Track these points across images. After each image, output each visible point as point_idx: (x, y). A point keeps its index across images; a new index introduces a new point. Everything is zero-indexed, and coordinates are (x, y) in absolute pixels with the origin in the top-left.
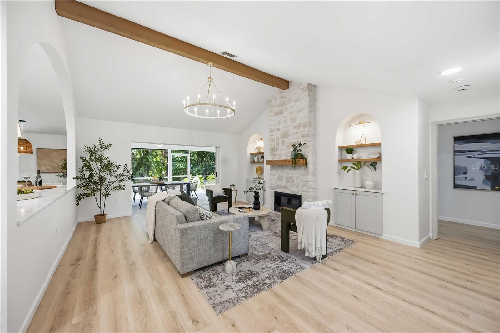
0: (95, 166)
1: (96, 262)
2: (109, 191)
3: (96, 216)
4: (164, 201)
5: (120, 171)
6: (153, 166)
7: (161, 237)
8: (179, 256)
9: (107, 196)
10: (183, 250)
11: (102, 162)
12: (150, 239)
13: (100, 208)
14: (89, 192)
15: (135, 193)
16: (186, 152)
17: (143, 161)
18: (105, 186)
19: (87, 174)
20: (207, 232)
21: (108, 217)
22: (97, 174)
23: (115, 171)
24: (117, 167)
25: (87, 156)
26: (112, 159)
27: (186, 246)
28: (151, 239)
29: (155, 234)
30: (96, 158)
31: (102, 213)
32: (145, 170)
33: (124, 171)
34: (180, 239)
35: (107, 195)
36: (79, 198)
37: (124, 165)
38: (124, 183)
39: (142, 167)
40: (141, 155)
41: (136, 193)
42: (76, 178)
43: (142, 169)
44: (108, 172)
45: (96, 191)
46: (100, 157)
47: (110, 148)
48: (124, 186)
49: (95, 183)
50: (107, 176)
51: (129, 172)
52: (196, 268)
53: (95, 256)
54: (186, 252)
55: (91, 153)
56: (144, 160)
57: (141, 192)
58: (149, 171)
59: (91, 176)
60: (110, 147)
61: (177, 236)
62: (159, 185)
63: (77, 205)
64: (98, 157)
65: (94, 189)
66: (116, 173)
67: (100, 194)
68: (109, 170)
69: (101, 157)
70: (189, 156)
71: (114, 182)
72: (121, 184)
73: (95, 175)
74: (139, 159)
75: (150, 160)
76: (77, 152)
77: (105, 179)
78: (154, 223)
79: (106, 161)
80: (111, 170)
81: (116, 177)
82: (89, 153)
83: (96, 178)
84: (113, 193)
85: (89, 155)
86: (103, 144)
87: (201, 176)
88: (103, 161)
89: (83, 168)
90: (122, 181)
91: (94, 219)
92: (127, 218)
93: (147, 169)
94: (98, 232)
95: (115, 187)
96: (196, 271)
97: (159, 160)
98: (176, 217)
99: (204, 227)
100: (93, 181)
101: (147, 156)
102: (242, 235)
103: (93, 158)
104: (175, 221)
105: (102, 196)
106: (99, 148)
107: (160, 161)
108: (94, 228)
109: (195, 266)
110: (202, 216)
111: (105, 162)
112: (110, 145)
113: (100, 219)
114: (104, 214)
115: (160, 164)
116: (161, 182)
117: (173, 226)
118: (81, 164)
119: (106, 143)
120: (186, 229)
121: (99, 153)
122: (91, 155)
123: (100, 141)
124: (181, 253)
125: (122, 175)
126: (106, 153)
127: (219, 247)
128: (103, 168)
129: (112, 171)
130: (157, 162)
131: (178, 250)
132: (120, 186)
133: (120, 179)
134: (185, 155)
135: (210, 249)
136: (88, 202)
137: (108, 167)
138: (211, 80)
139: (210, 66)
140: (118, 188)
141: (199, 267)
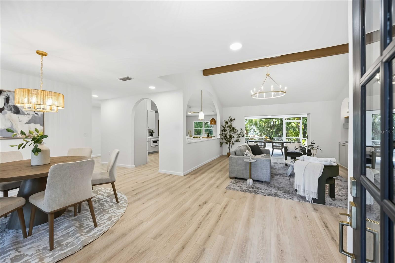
0: (228, 130)
2: (233, 142)
3: (228, 153)
9: (233, 144)
13: (229, 149)
16: (299, 118)
19: (224, 133)
22: (228, 133)
24: (237, 130)
25: (224, 125)
27: (231, 165)
31: (230, 152)
33: (240, 132)
34: (229, 161)
36: (221, 144)
37: (240, 129)
38: (240, 138)
42: (220, 135)
44: (233, 133)
45: (228, 141)
47: (235, 120)
48: (240, 140)
49: (227, 137)
50: (233, 135)
51: (243, 133)
54: (231, 167)
55: (226, 123)
59: (226, 134)
63: (221, 147)
66: (237, 133)
69: (231, 125)
71: (236, 137)
76: (221, 123)
81: (237, 135)
84: (235, 143)
86: (231, 119)
89: (223, 130)
90: (239, 137)
91: (227, 155)
95: (236, 140)
96: (236, 178)
102: (264, 170)
105: (230, 144)
106: (230, 121)
109: (235, 175)
111: (232, 128)
112: (234, 119)
113: (229, 155)
116: (270, 140)
118: (222, 128)
120: (231, 157)
121: (230, 123)
123: (230, 117)
124: (229, 167)
125: (240, 134)
126: (233, 123)
128: (231, 130)
129: (235, 132)
134: (298, 121)
135: (243, 170)
136: (225, 146)
137: (233, 130)
138: (268, 75)
139: (268, 66)
140: (238, 141)
141: (237, 177)
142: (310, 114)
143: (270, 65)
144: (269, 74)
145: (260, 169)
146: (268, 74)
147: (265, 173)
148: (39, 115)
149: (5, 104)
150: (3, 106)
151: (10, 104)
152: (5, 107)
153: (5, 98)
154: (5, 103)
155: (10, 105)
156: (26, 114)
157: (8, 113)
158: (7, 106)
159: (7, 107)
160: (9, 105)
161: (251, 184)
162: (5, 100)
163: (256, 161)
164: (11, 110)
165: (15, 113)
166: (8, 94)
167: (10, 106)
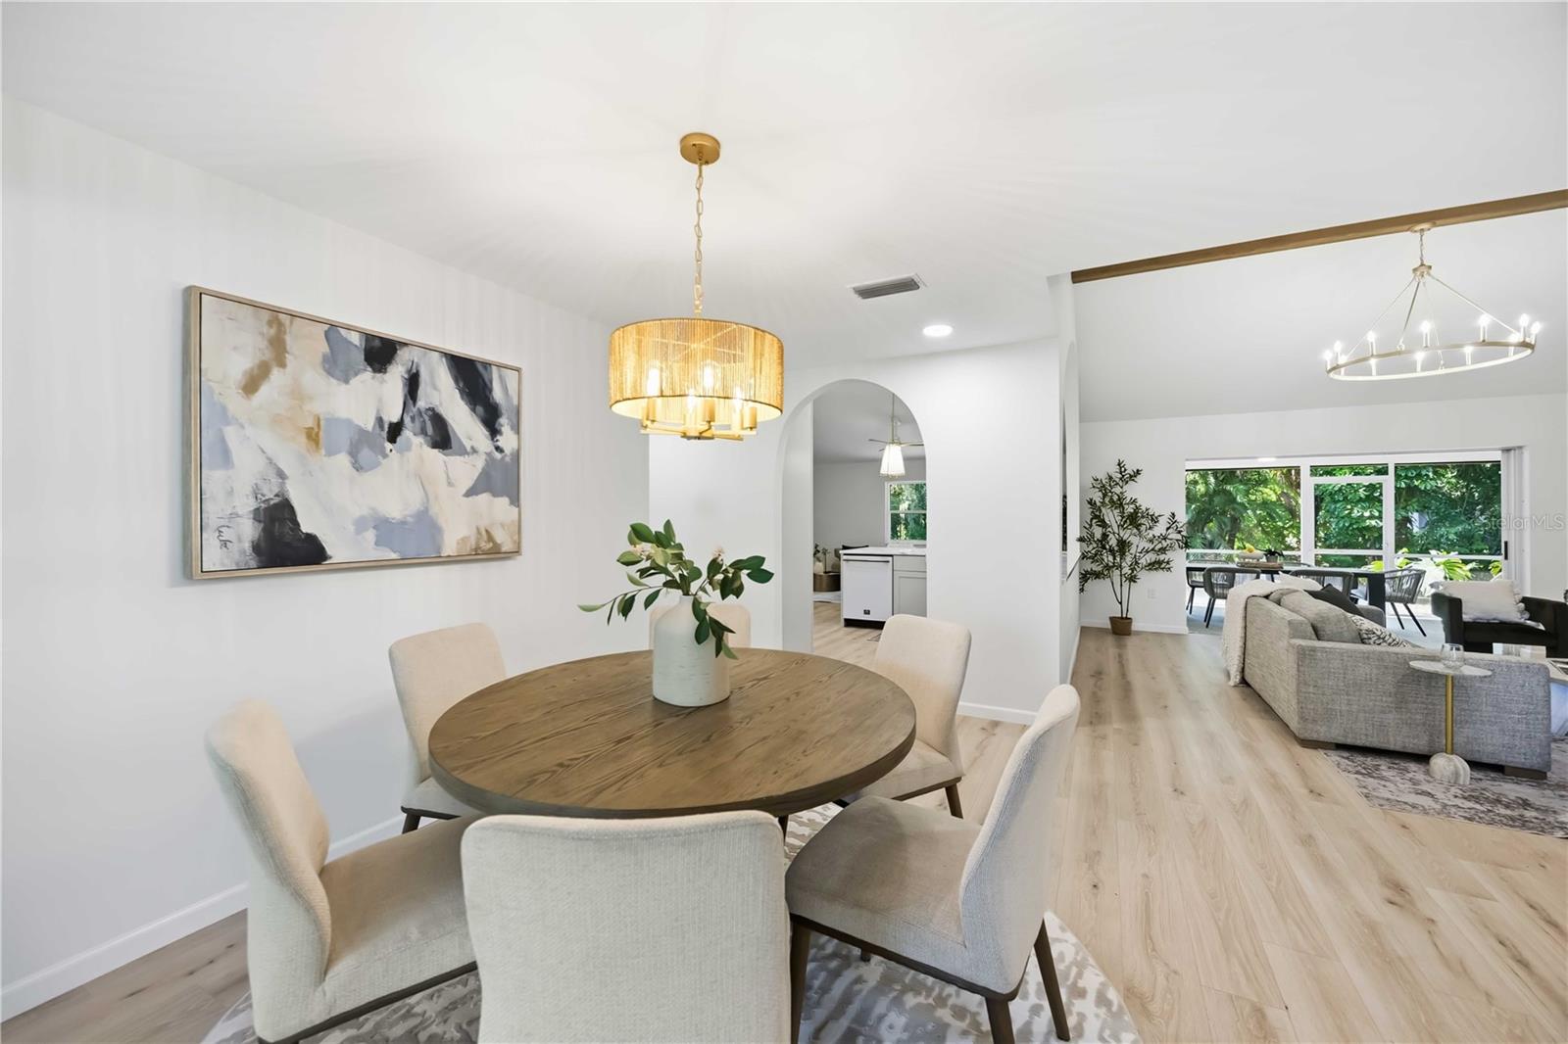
0: (1111, 516)
1: (1128, 683)
2: (1138, 570)
3: (1113, 620)
4: (1267, 597)
5: (1160, 529)
6: (1251, 518)
7: (1258, 672)
8: (1294, 702)
9: (1135, 582)
10: (1303, 690)
11: (1123, 508)
12: (1232, 677)
13: (1121, 603)
14: (1099, 569)
15: (1193, 587)
16: (1382, 471)
17: (1215, 503)
18: (1129, 559)
19: (1098, 532)
20: (1375, 671)
21: (1136, 626)
22: (1114, 533)
23: (1150, 528)
24: (1155, 520)
25: (1097, 497)
26: (1143, 504)
27: (1311, 682)
28: (1235, 678)
29: (1243, 669)
30: (1112, 501)
31: (1124, 616)
32: (1220, 527)
33: (1168, 529)
34: (1296, 666)
35: (1132, 579)
36: (1085, 577)
37: (1168, 514)
38: (1169, 555)
39: (1211, 521)
40: (1207, 483)
41: (1196, 589)
42: (1081, 540)
43: (1213, 526)
44: (1135, 530)
45: (1113, 567)
46: (1119, 499)
47: (1138, 478)
48: (1168, 563)
49: (1111, 551)
50: (1133, 539)
51: (1179, 532)
52: (1341, 740)
53: (1124, 675)
54: (1312, 695)
55: (1104, 490)
56: (1217, 500)
57: (1209, 587)
58: (1237, 535)
59: (1105, 536)
60: (1138, 476)
61: (1289, 662)
62: (1263, 572)
63: (1082, 590)
64: (1115, 498)
65: (1111, 564)
66: (1151, 534)
67: (1121, 575)
68: (1138, 527)
69: (1121, 498)
70: (1388, 483)
71: (1147, 552)
72: (1162, 557)
73: (1111, 536)
74: (1202, 496)
75: (1239, 500)
76: (1082, 490)
77: (1129, 544)
78: (1241, 644)
79: (1133, 506)
80: (1140, 525)
81: (1151, 541)
82: (1101, 491)
83: (1113, 542)
84: (1144, 576)
85: (1100, 494)
86: (1125, 470)
87: (1454, 556)
88: (1126, 507)
89: (1091, 521)
90: (1163, 550)
91: (1110, 627)
92: (1176, 637)
93: (1229, 528)
94: (1121, 646)
95: (1150, 564)
96: (1339, 746)
97: (1274, 498)
98: (1290, 622)
99: (1367, 657)
100: (1108, 547)
101: (1228, 487)
103: (1107, 500)
104: (1287, 631)
105: (1124, 579)
106: (1117, 480)
107: (1279, 500)
108: (1110, 640)
109: (1336, 734)
110: (1365, 636)
111: (1130, 509)
112: (1138, 472)
113: (1121, 627)
114: (1127, 618)
115: (1277, 513)
116: (1271, 564)
117: (1284, 643)
118: (1088, 510)
119: (1130, 469)
120: (1314, 650)
121: (1117, 490)
122: (1105, 495)
123: (1119, 465)
124: (1298, 695)
125: (1165, 539)
126: (1131, 491)
127: (1418, 717)
128: (1126, 521)
129: (1143, 528)
130: (1265, 504)
131: (1293, 687)
132: (1160, 563)
133: (1160, 546)
134: (1375, 479)
135: (1383, 712)
136: (1100, 588)
137: (1135, 519)
138: (1422, 269)
139: (1422, 230)
140: (1156, 565)
141: (1349, 741)
142: (1520, 448)
143: (1435, 225)
144: (1430, 267)
145: (1490, 709)
146: (1422, 265)
147: (1522, 727)
148: (506, 455)
149: (405, 404)
150: (401, 412)
151: (422, 404)
152: (407, 420)
153: (406, 376)
154: (405, 396)
155: (423, 410)
156: (469, 449)
157: (414, 447)
158: (411, 414)
159: (411, 417)
160: (419, 409)
161: (1464, 781)
162: (405, 385)
163: (1490, 673)
164: (423, 432)
165: (435, 445)
166: (416, 360)
167: (420, 412)
